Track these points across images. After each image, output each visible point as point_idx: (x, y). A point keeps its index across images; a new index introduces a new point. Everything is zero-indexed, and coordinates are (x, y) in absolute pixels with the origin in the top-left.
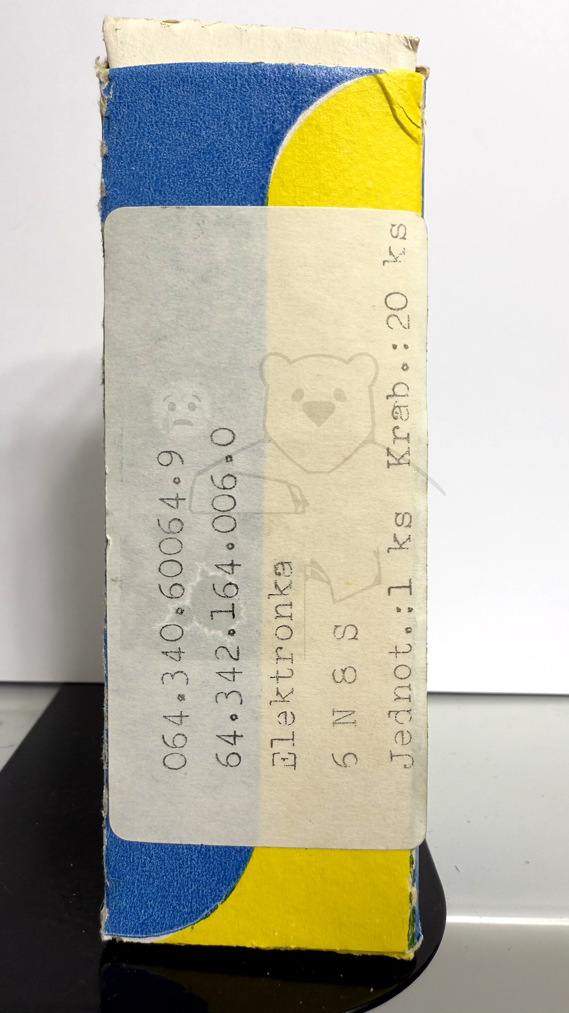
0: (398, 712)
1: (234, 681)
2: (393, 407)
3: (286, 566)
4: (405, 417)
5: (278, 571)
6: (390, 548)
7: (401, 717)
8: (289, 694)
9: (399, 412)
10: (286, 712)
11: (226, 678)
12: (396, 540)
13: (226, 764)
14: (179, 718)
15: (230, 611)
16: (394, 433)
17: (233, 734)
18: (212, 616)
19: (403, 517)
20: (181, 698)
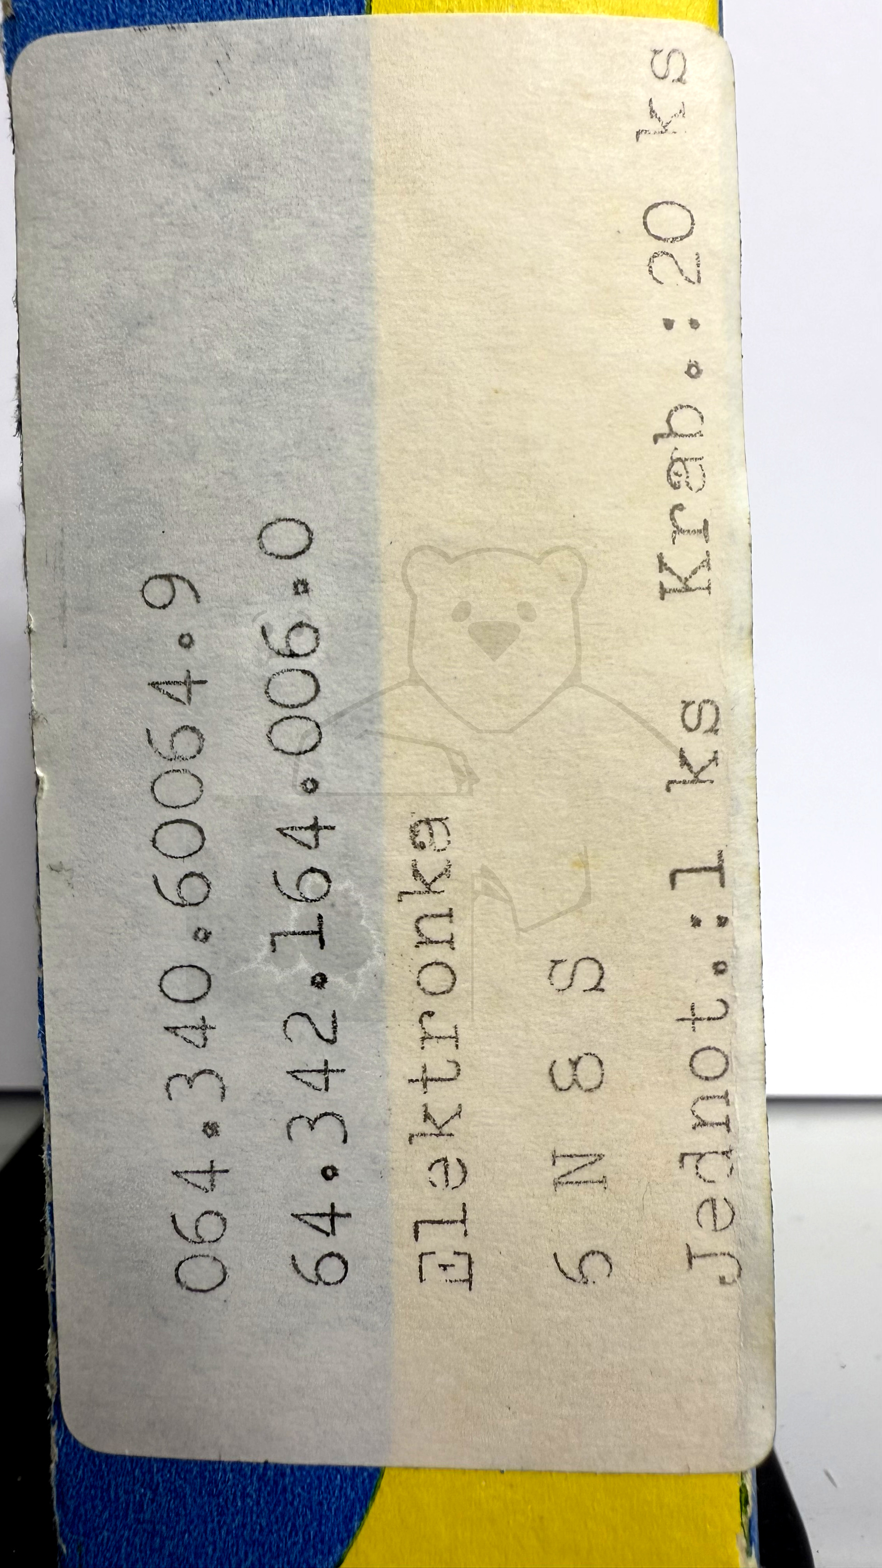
0: (701, 1156)
1: (327, 1089)
2: (670, 461)
3: (437, 827)
4: (696, 483)
5: (418, 840)
6: (671, 782)
7: (709, 1168)
8: (452, 1117)
9: (682, 471)
10: (445, 1160)
11: (309, 1084)
12: (684, 762)
13: (315, 1279)
14: (208, 1176)
15: (314, 933)
16: (673, 519)
17: (328, 1210)
18: (273, 943)
19: (700, 711)
20: (209, 1131)
